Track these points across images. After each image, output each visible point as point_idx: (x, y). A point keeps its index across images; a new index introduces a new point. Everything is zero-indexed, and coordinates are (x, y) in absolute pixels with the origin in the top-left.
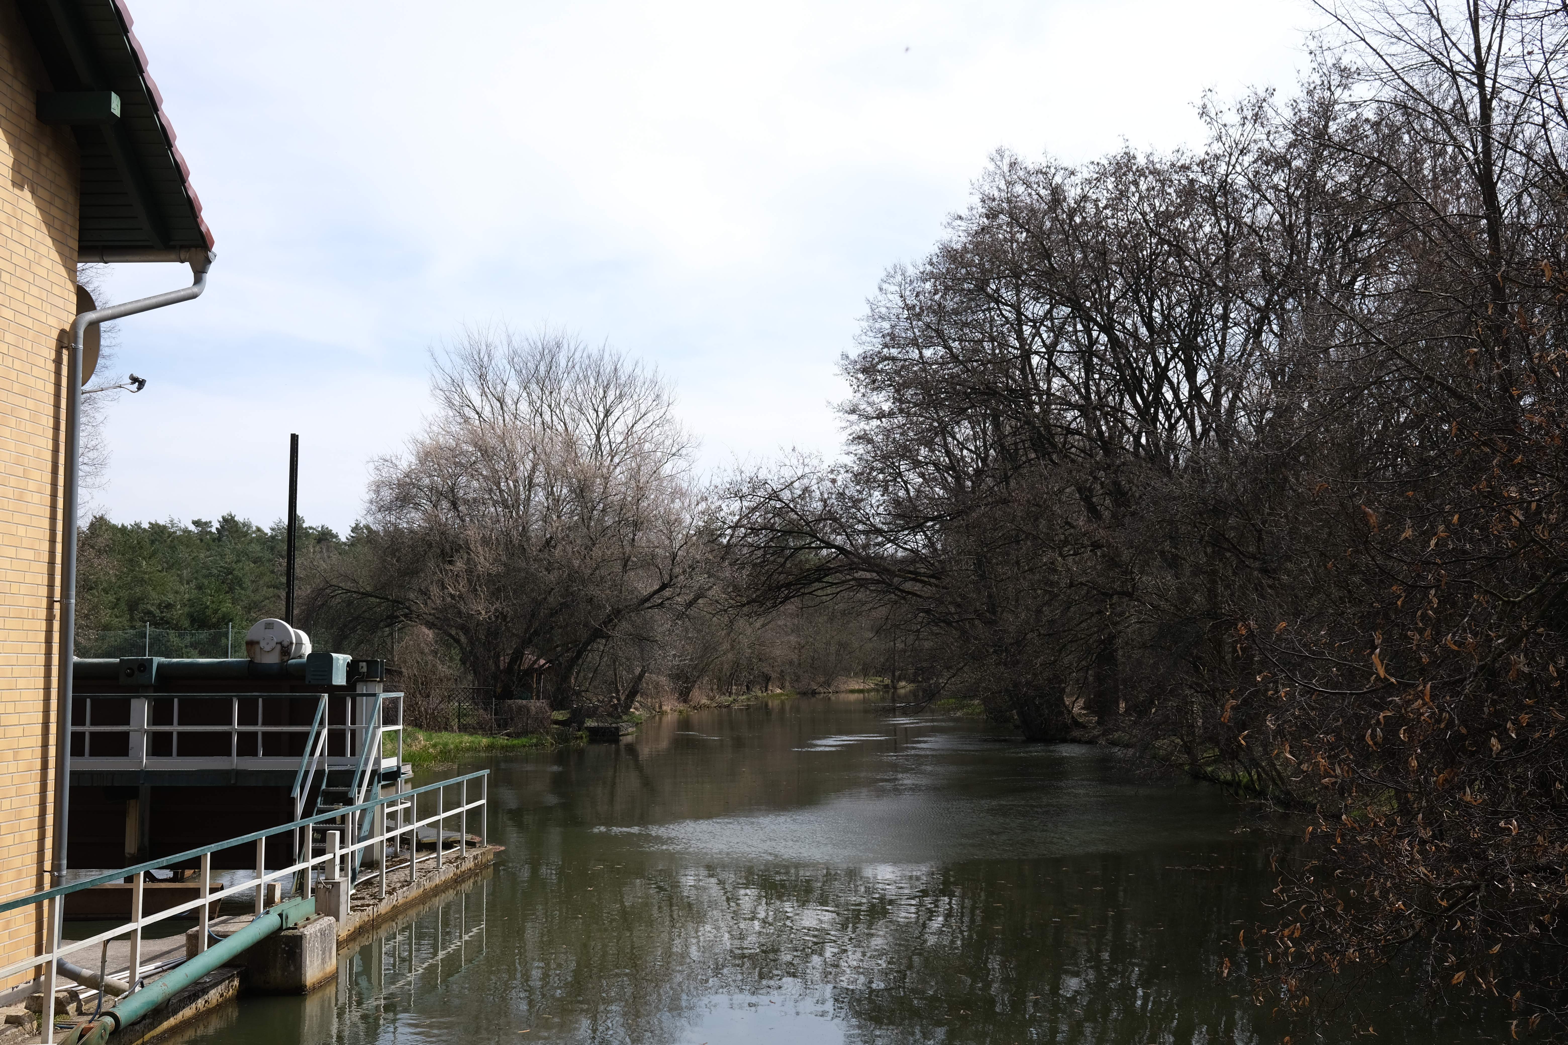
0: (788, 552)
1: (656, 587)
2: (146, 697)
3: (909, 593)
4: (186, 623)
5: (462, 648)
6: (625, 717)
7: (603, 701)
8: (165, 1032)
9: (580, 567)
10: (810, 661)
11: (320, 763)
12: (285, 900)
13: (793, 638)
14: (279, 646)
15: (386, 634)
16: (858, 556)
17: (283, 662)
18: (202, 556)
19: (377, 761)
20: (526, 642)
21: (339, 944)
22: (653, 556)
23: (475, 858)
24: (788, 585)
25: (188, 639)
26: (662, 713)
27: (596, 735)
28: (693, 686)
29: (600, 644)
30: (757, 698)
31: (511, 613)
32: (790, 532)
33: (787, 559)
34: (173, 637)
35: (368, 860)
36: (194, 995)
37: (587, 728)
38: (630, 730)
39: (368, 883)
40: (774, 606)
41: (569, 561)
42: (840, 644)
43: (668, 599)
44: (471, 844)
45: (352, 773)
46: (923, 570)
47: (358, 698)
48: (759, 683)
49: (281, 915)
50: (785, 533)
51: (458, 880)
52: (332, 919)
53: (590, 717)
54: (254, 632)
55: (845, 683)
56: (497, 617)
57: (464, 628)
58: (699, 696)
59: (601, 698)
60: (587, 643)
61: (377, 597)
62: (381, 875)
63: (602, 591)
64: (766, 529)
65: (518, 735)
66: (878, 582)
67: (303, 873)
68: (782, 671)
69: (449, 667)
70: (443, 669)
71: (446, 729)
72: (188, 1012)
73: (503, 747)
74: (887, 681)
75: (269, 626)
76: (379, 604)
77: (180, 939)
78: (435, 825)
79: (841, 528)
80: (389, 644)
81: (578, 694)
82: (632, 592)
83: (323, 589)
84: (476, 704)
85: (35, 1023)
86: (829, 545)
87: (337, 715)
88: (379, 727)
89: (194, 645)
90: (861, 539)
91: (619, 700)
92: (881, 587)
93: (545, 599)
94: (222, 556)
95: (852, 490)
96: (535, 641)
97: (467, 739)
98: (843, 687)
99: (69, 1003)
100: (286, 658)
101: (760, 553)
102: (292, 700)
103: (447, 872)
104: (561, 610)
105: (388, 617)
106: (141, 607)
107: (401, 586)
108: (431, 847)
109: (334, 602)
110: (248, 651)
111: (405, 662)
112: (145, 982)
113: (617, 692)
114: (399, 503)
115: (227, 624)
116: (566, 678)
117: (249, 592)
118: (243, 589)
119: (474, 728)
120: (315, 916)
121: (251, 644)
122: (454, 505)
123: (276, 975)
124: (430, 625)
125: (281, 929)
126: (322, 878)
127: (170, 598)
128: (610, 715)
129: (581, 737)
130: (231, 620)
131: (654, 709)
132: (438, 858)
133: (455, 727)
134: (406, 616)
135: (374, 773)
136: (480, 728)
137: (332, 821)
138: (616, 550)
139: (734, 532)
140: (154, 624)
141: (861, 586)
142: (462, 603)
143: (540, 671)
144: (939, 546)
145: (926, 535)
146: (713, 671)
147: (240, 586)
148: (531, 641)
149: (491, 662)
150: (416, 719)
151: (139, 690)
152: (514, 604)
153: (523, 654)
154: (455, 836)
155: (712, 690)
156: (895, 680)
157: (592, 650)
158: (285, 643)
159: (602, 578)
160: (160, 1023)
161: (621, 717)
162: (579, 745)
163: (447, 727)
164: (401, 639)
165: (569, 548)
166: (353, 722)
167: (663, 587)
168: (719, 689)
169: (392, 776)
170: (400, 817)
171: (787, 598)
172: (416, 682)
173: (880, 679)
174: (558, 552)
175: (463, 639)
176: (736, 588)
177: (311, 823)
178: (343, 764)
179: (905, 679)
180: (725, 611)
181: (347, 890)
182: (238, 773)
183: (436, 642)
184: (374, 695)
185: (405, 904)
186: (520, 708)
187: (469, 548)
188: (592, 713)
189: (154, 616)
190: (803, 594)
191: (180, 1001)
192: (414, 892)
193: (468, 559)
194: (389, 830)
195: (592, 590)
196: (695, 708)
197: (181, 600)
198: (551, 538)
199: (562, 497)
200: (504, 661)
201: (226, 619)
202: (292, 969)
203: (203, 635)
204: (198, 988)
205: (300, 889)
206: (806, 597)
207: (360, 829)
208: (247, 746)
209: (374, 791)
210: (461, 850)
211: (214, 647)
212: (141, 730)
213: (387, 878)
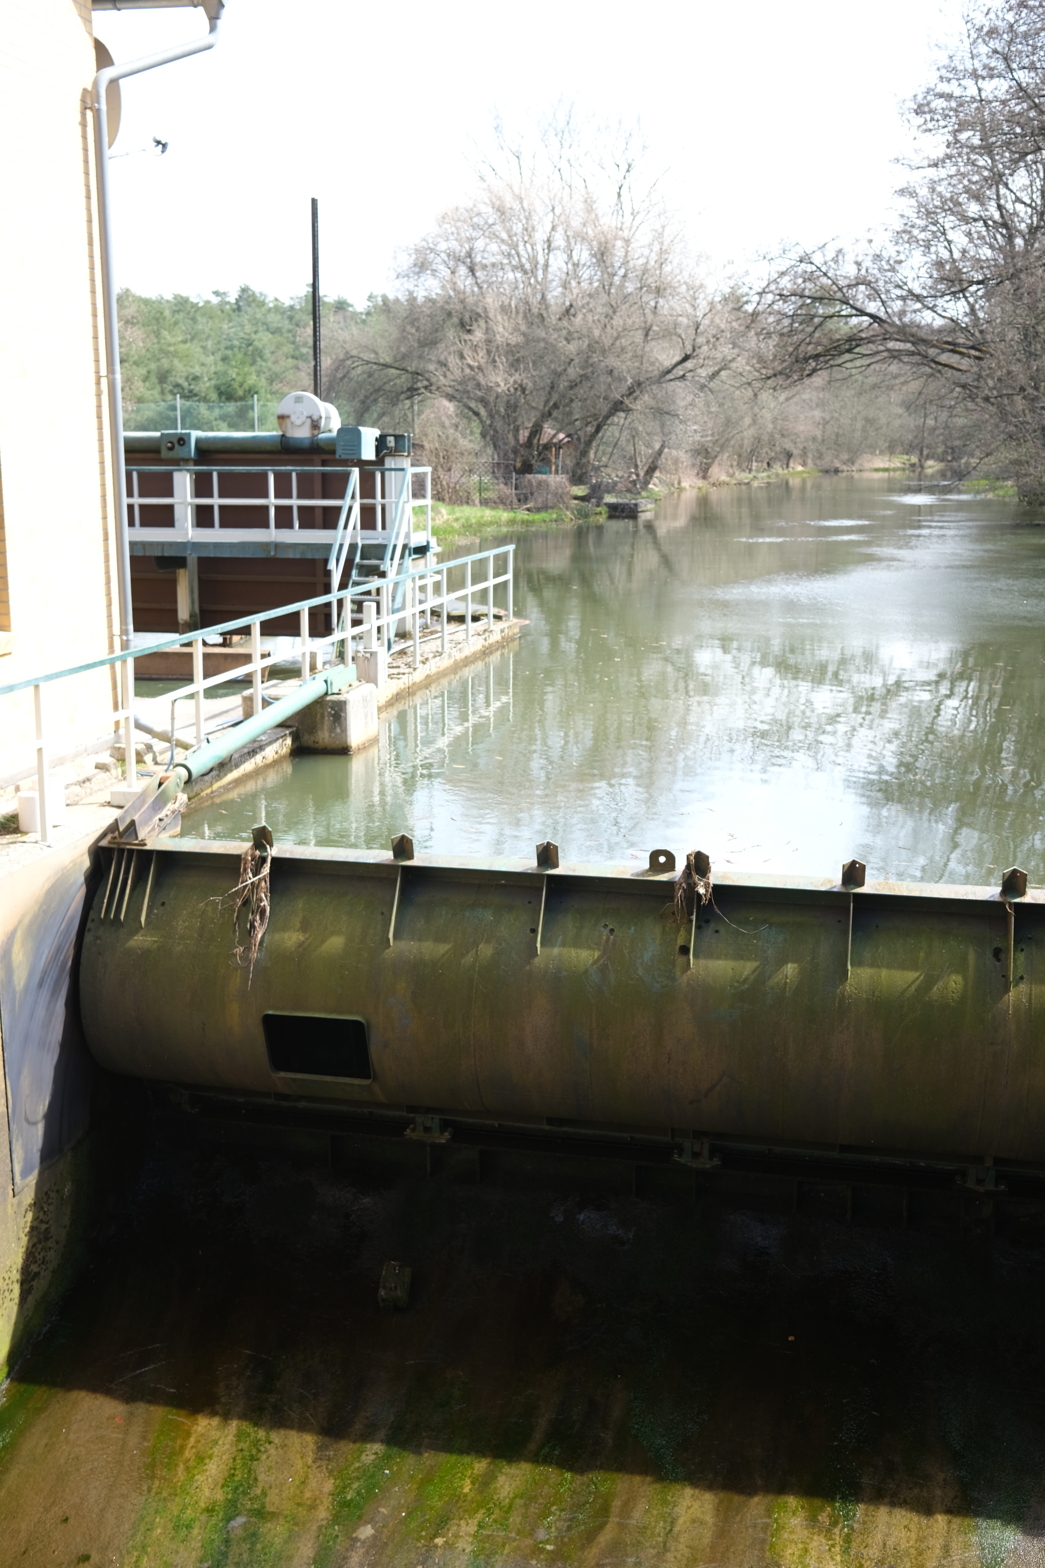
0: (817, 320)
1: (677, 358)
2: (188, 470)
3: (945, 365)
4: (214, 396)
5: (481, 422)
6: (644, 494)
7: (622, 477)
8: (230, 783)
9: (600, 336)
10: (833, 437)
11: (354, 536)
12: (327, 666)
13: (817, 414)
14: (309, 421)
15: (407, 407)
16: (893, 324)
17: (314, 436)
18: (225, 326)
19: (407, 536)
20: (547, 415)
21: (380, 709)
22: (676, 325)
23: (502, 631)
24: (816, 357)
25: (217, 412)
26: (681, 489)
27: (617, 512)
28: (713, 462)
29: (620, 418)
30: (777, 475)
31: (530, 385)
32: (821, 299)
33: (816, 328)
34: (203, 408)
35: (401, 631)
36: (253, 751)
37: (606, 504)
38: (650, 506)
39: (403, 652)
40: (801, 379)
41: (590, 330)
42: (867, 420)
43: (691, 371)
44: (497, 617)
45: (384, 547)
46: (961, 341)
47: (387, 473)
48: (780, 460)
49: (326, 681)
50: (814, 299)
51: (486, 652)
52: (372, 685)
53: (609, 492)
54: (285, 406)
55: (869, 461)
56: (516, 389)
57: (483, 401)
58: (718, 473)
59: (620, 474)
60: (607, 417)
61: (397, 369)
62: (414, 645)
63: (623, 362)
64: (795, 295)
65: (538, 510)
66: (913, 354)
67: (342, 642)
68: (805, 448)
69: (470, 441)
70: (465, 443)
71: (468, 503)
72: (248, 766)
73: (523, 522)
74: (914, 459)
75: (298, 400)
76: (399, 376)
77: (235, 701)
78: (464, 598)
79: (875, 294)
80: (410, 415)
81: (597, 469)
82: (652, 364)
83: (343, 360)
84: (497, 478)
85: (120, 770)
86: (862, 313)
87: (367, 490)
88: (408, 501)
89: (223, 418)
90: (897, 305)
91: (637, 475)
92: (917, 358)
93: (565, 370)
94: (242, 326)
95: (890, 251)
96: (555, 414)
97: (488, 514)
98: (867, 465)
99: (146, 754)
100: (316, 432)
101: (786, 322)
102: (324, 475)
103: (476, 645)
104: (581, 382)
105: (408, 390)
106: (171, 379)
107: (421, 357)
108: (461, 619)
109: (353, 373)
110: (280, 425)
111: (426, 435)
112: (210, 737)
113: (636, 467)
114: (417, 270)
115: (252, 396)
116: (584, 453)
117: (270, 364)
118: (264, 360)
119: (495, 503)
120: (358, 683)
121: (282, 418)
122: (472, 270)
123: (324, 737)
124: (451, 398)
125: (326, 694)
126: (361, 648)
127: (197, 370)
128: (629, 491)
129: (601, 513)
130: (256, 393)
131: (673, 485)
132: (467, 630)
133: (477, 502)
134: (426, 388)
135: (405, 547)
136: (501, 502)
137: (368, 593)
138: (637, 319)
139: (761, 298)
140: (184, 397)
141: (895, 357)
142: (480, 374)
143: (559, 446)
144: (981, 315)
145: (968, 303)
146: (733, 447)
147: (261, 357)
148: (550, 414)
149: (510, 436)
150: (438, 493)
151: (178, 462)
152: (533, 376)
153: (542, 427)
154: (481, 609)
155: (732, 466)
156: (923, 458)
157: (612, 424)
158: (315, 418)
159: (623, 349)
160: (225, 775)
161: (639, 493)
162: (598, 521)
163: (468, 501)
164: (420, 413)
165: (590, 317)
166: (383, 497)
167: (686, 358)
168: (739, 465)
169: (421, 551)
170: (430, 589)
171: (814, 370)
172: (437, 456)
173: (906, 457)
174: (578, 320)
175: (483, 412)
176: (761, 359)
177: (349, 594)
178: (375, 537)
179: (933, 457)
180: (749, 384)
181: (384, 658)
182: (277, 546)
183: (457, 415)
184: (403, 470)
185: (438, 673)
186: (540, 483)
187: (487, 317)
188: (611, 489)
189: (183, 389)
190: (832, 366)
191: (241, 756)
192: (444, 663)
193: (487, 329)
194: (421, 602)
195: (612, 361)
196: (714, 485)
197: (208, 372)
198: (571, 306)
199: (582, 262)
200: (524, 435)
201: (251, 392)
202: (338, 730)
203: (231, 408)
204: (256, 745)
205: (341, 656)
206: (835, 369)
207: (393, 600)
208: (284, 518)
209: (405, 564)
210: (489, 623)
211: (242, 419)
212: (184, 503)
213: (421, 647)
